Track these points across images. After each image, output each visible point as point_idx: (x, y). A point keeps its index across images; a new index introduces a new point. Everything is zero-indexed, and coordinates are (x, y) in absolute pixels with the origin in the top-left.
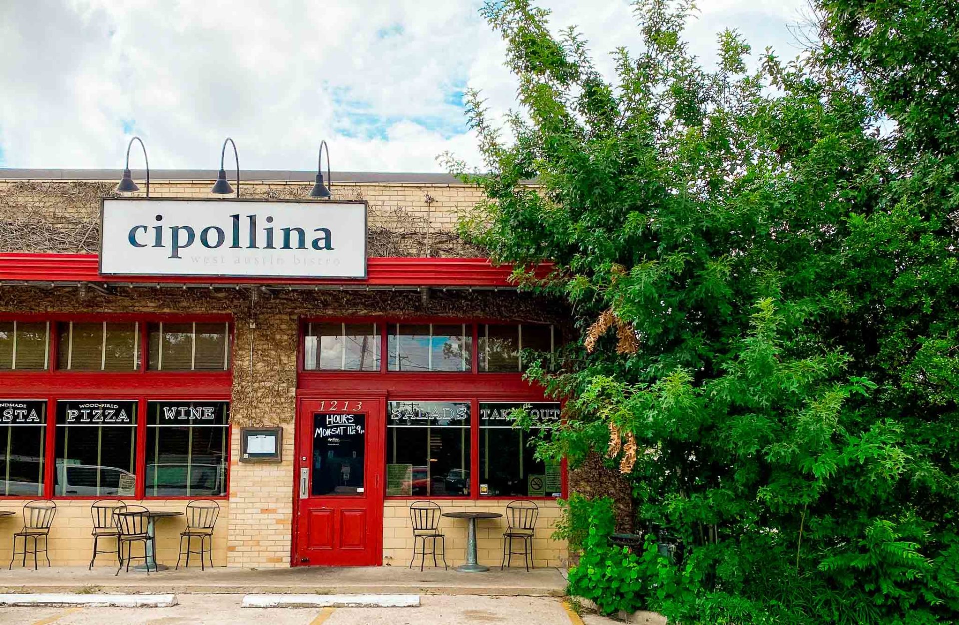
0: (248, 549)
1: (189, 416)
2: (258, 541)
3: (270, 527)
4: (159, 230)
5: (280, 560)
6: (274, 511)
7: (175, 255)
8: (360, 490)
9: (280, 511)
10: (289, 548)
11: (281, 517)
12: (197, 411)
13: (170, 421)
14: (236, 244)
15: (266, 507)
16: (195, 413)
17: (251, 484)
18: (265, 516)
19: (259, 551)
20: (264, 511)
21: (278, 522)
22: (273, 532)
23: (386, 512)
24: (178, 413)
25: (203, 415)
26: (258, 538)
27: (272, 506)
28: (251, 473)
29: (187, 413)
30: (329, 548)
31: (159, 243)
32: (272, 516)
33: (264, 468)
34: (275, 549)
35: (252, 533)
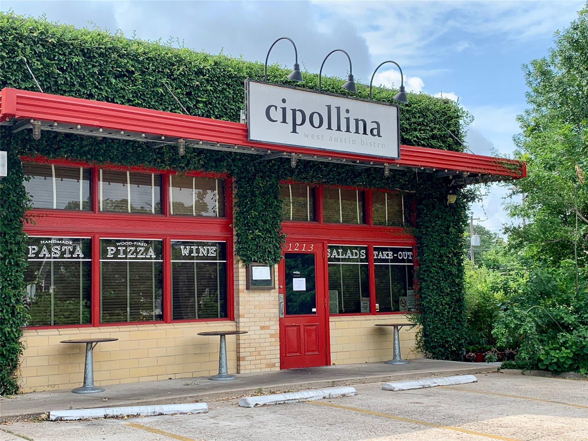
0: (254, 358)
1: (199, 253)
2: (260, 352)
3: (267, 340)
4: (284, 110)
5: (274, 365)
6: (268, 328)
7: (294, 131)
8: (314, 310)
9: (272, 327)
10: (279, 356)
11: (273, 332)
12: (204, 249)
13: (185, 258)
14: (329, 128)
15: (264, 325)
16: (203, 251)
17: (253, 307)
18: (263, 332)
19: (260, 359)
20: (262, 328)
21: (272, 336)
22: (268, 344)
23: (332, 325)
24: (191, 251)
25: (208, 253)
26: (260, 349)
27: (267, 324)
28: (253, 299)
29: (198, 251)
30: (298, 354)
31: (284, 121)
32: (267, 331)
33: (261, 294)
34: (270, 357)
35: (256, 345)
